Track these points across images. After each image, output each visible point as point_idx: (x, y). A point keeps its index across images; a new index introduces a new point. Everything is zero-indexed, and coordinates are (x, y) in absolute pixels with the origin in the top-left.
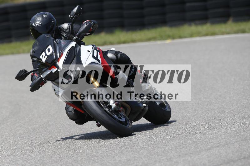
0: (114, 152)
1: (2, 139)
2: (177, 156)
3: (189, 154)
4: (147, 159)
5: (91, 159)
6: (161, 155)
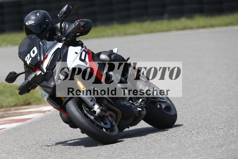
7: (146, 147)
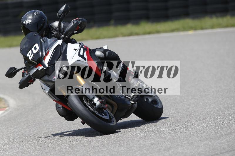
0: (139, 136)
1: (34, 123)
2: (198, 140)
3: (209, 139)
4: (170, 143)
5: (118, 143)
6: (183, 140)
7: (95, 151)
